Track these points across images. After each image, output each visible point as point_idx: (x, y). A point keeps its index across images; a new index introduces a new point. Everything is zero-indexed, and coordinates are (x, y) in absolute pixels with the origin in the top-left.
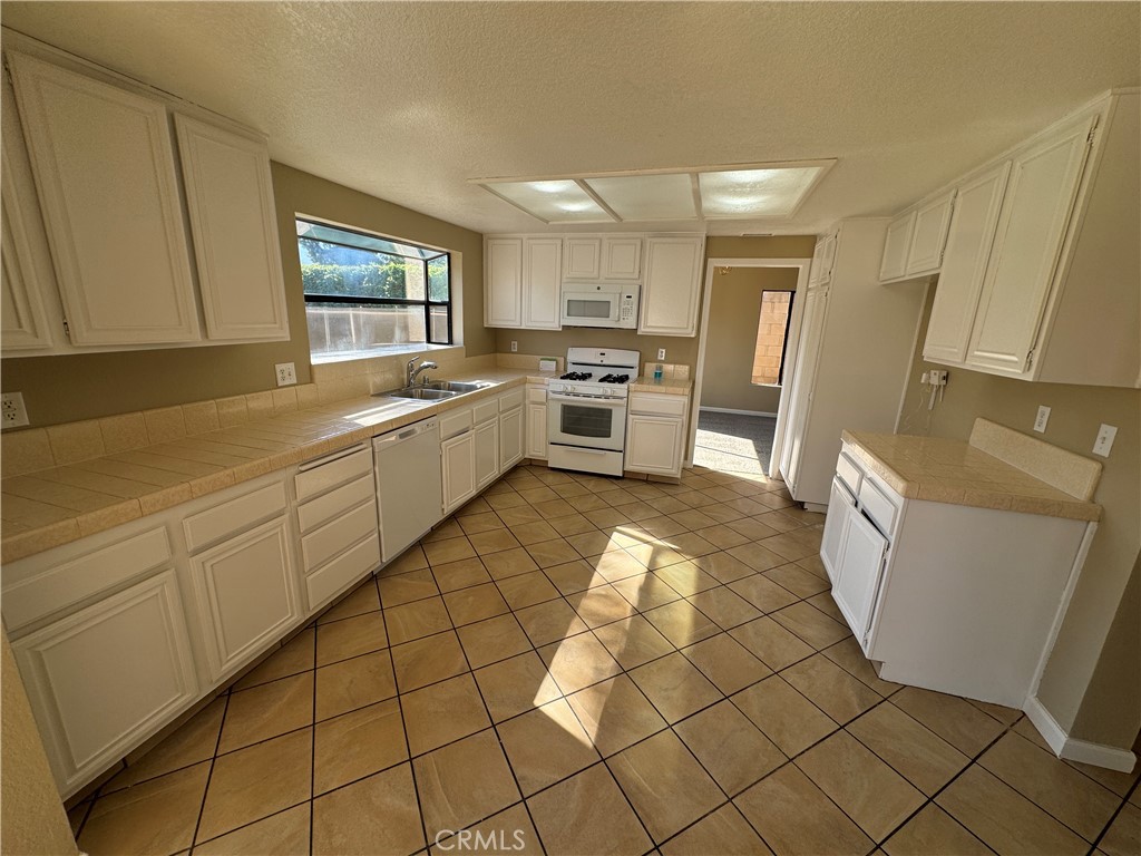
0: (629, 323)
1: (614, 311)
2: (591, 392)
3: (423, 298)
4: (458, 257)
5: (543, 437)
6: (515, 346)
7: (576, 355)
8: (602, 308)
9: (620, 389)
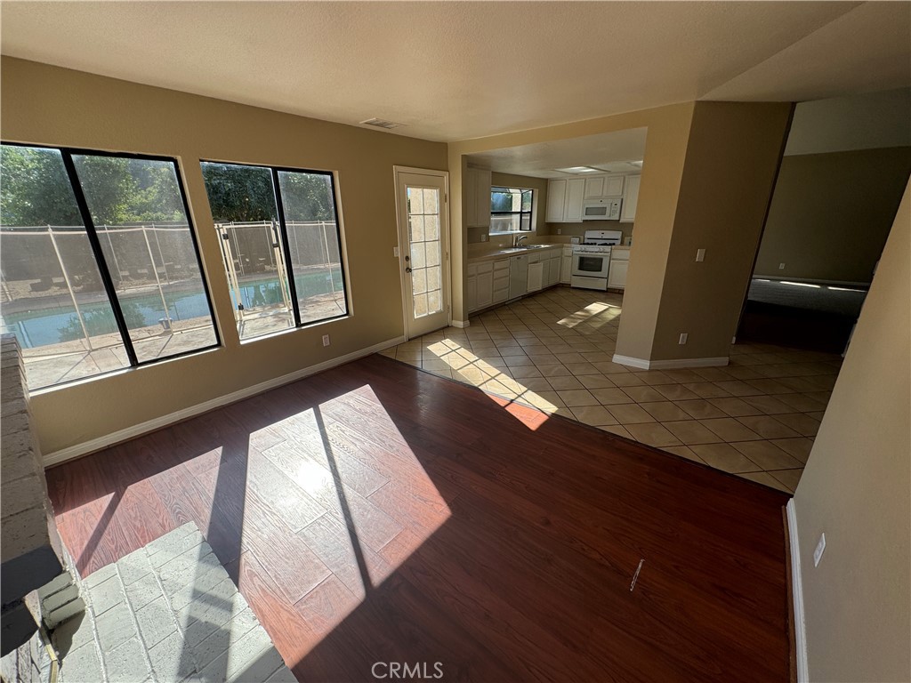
0: (616, 217)
1: (608, 211)
2: (593, 251)
3: (519, 210)
4: (536, 191)
5: (570, 273)
6: (559, 231)
7: (589, 234)
8: (602, 211)
9: (608, 249)
